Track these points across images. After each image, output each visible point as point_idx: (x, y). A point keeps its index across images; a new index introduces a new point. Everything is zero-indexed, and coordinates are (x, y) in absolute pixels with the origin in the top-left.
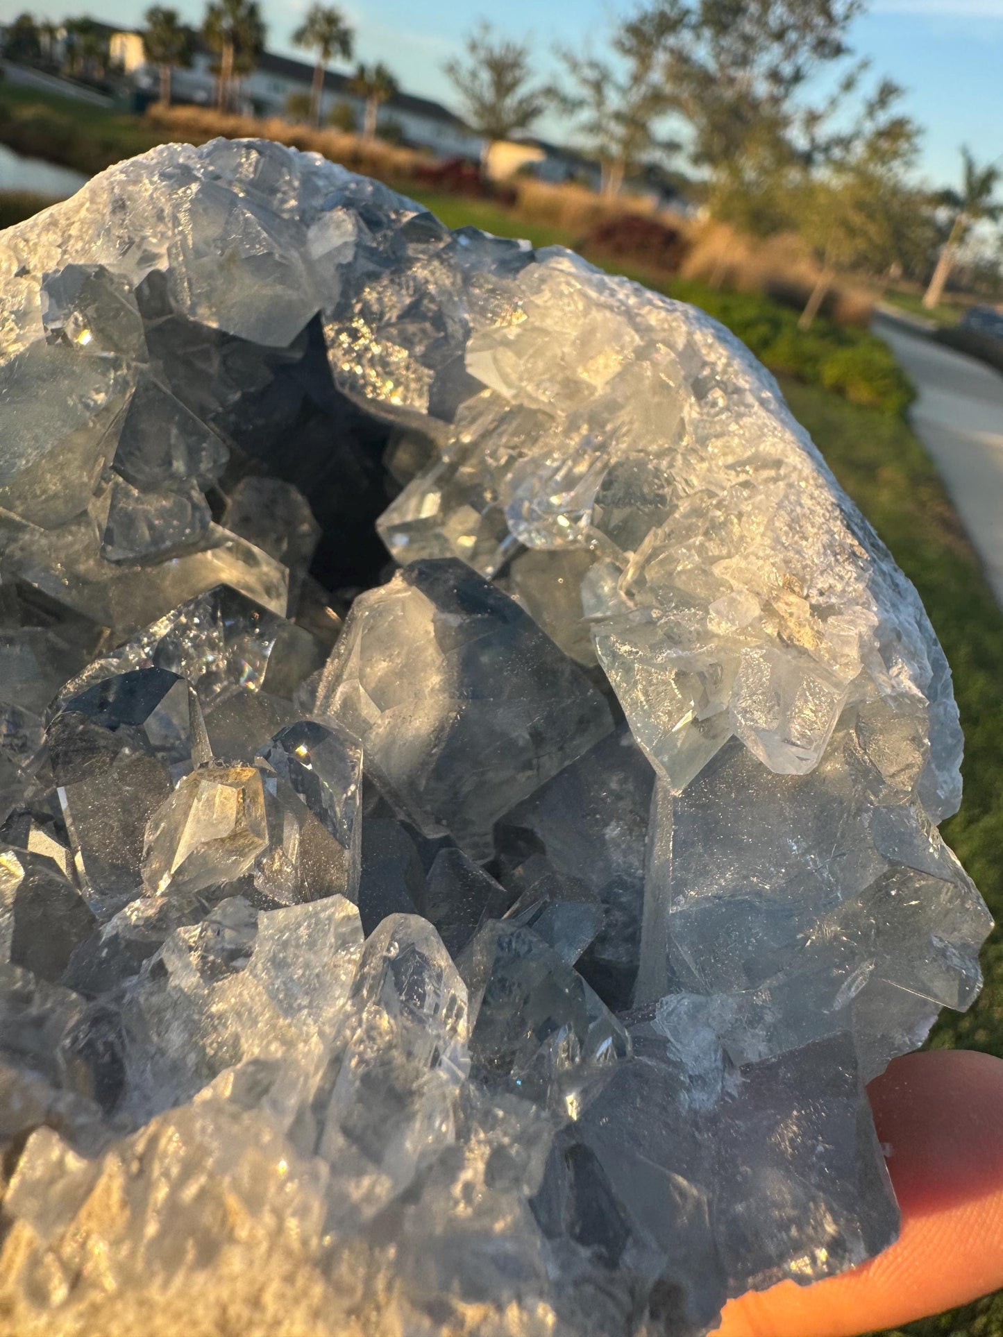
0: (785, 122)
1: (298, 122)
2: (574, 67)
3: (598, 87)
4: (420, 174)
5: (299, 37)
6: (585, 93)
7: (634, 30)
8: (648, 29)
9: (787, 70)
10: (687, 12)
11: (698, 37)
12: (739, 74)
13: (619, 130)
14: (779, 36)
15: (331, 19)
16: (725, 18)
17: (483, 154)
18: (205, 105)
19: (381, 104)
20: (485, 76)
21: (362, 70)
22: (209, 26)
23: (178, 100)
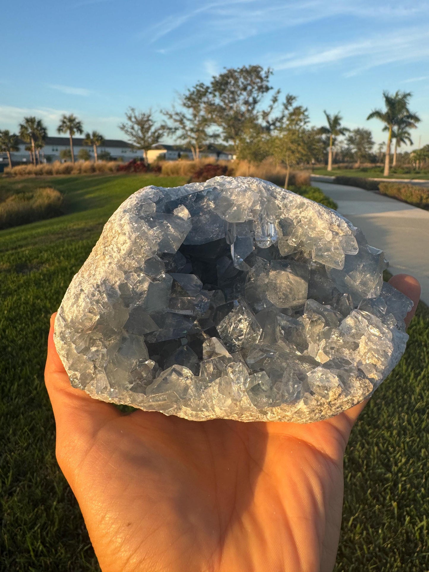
0: (257, 118)
1: (65, 161)
2: (171, 116)
3: (181, 122)
4: (119, 169)
5: (60, 130)
6: (177, 124)
7: (189, 99)
8: (194, 97)
9: (251, 100)
10: (208, 88)
11: (215, 96)
12: (234, 105)
13: (193, 135)
14: (245, 89)
15: (71, 120)
16: (223, 87)
17: (144, 156)
18: (25, 163)
19: (97, 147)
20: (136, 127)
21: (88, 135)
22: (22, 133)
23: (15, 164)
